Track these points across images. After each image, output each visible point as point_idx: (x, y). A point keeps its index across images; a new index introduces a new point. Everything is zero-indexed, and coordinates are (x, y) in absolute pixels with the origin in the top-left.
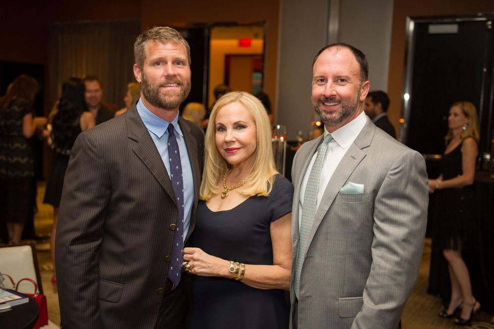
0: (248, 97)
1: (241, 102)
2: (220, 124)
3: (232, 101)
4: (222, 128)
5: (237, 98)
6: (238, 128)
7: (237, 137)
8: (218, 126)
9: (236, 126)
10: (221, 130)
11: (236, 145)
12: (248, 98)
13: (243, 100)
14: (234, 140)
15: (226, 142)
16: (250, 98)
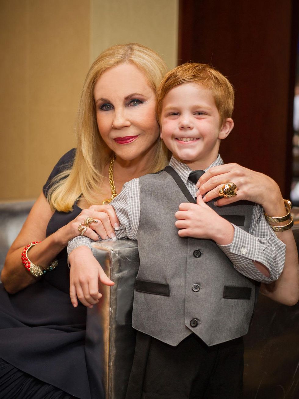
0: (141, 52)
1: (132, 62)
2: (102, 99)
3: (118, 63)
4: (107, 106)
5: (125, 55)
6: (132, 104)
7: (131, 118)
8: (99, 103)
9: (128, 102)
10: (104, 108)
11: (131, 132)
12: (141, 54)
13: (135, 59)
14: (128, 123)
15: (115, 128)
16: (144, 53)
